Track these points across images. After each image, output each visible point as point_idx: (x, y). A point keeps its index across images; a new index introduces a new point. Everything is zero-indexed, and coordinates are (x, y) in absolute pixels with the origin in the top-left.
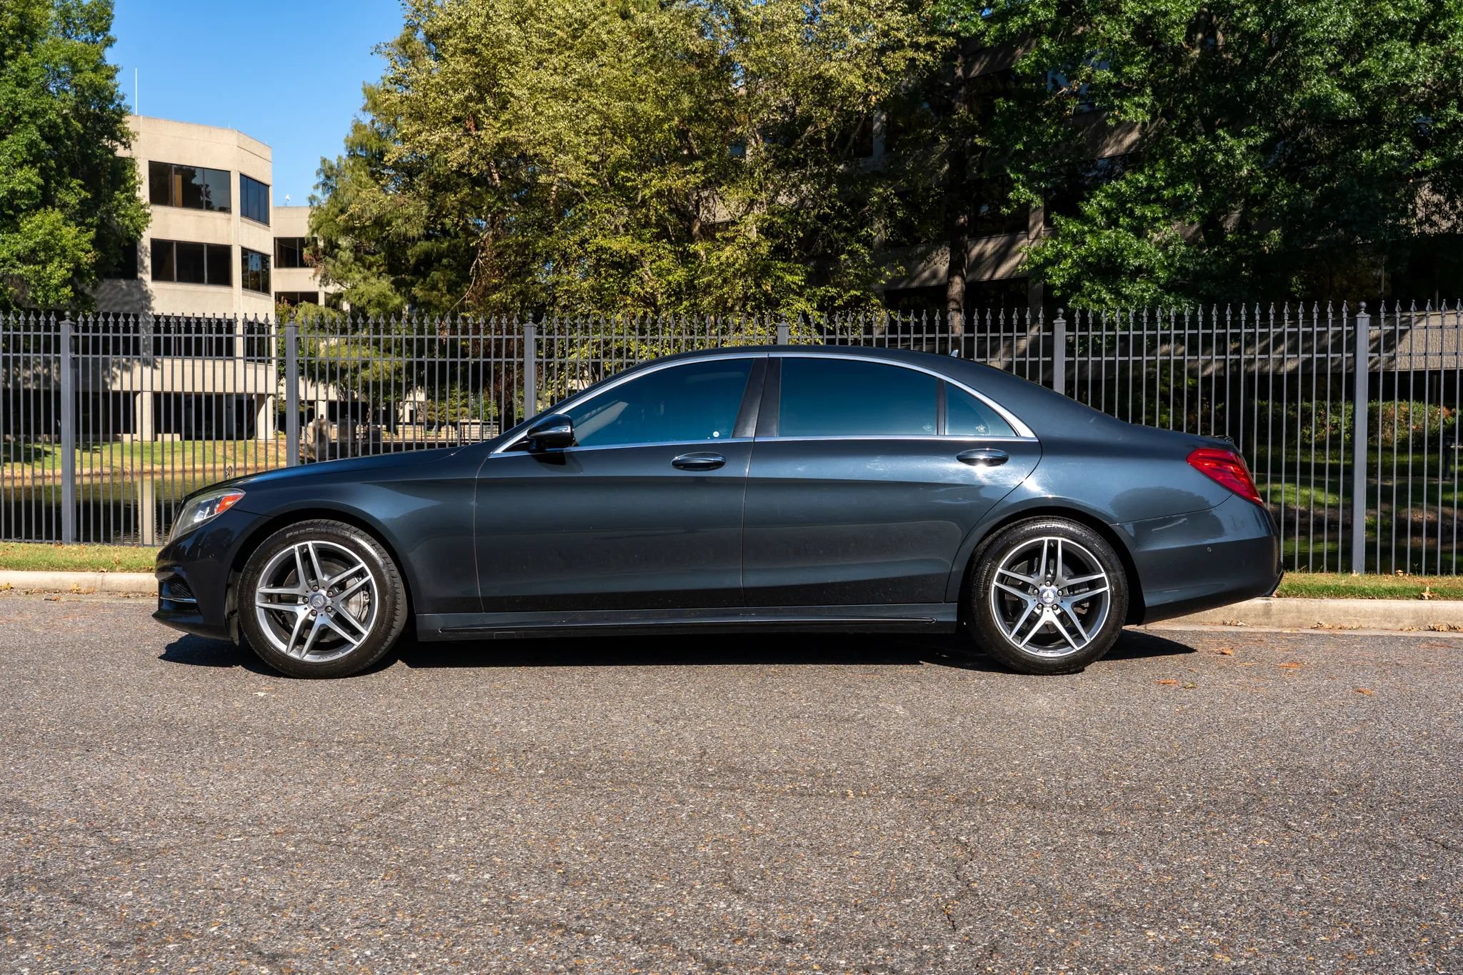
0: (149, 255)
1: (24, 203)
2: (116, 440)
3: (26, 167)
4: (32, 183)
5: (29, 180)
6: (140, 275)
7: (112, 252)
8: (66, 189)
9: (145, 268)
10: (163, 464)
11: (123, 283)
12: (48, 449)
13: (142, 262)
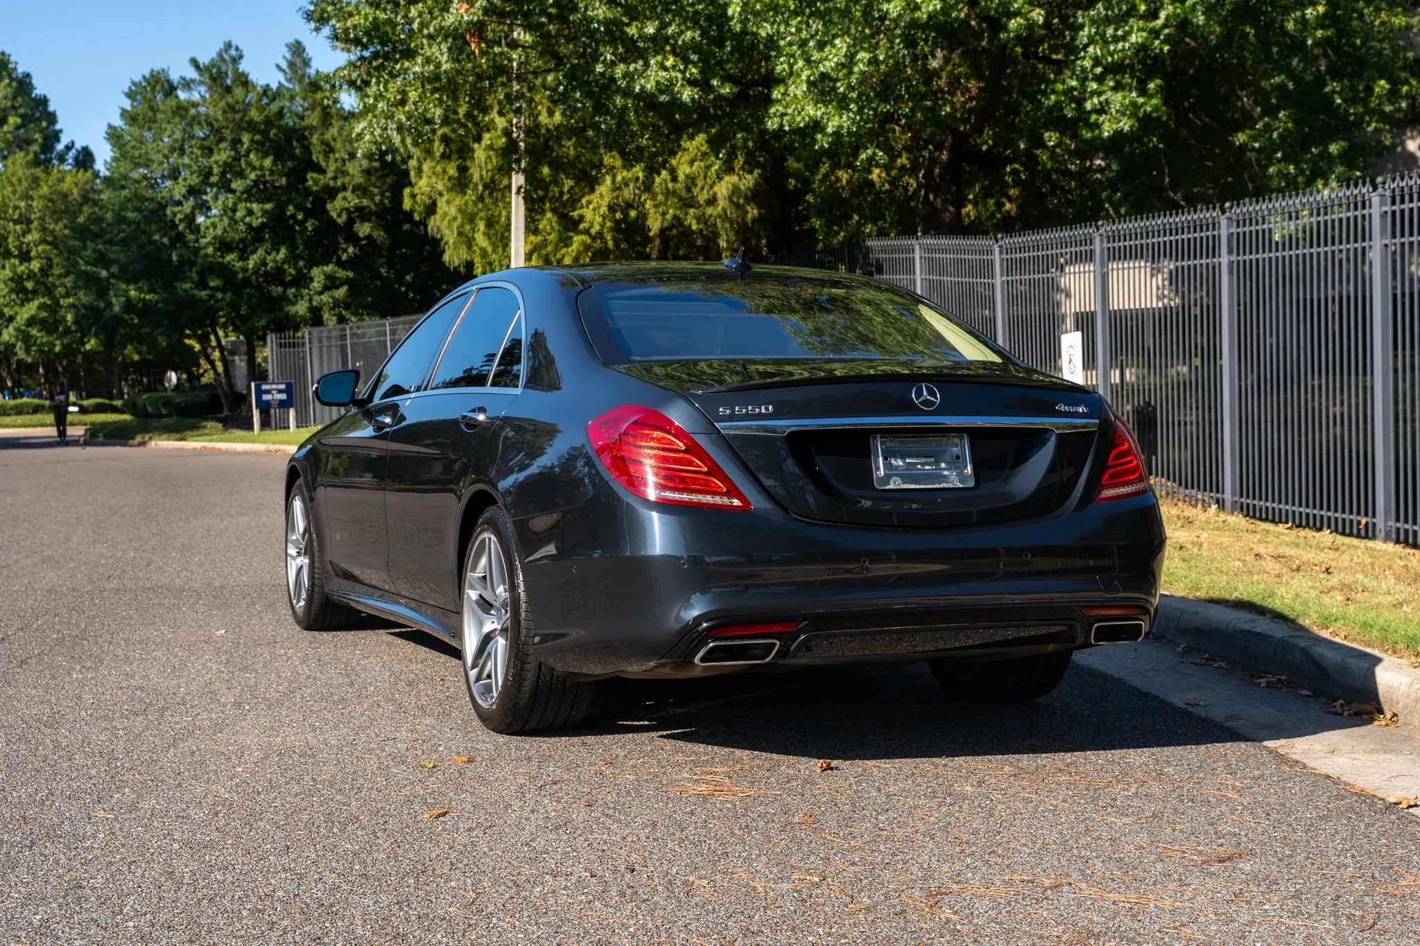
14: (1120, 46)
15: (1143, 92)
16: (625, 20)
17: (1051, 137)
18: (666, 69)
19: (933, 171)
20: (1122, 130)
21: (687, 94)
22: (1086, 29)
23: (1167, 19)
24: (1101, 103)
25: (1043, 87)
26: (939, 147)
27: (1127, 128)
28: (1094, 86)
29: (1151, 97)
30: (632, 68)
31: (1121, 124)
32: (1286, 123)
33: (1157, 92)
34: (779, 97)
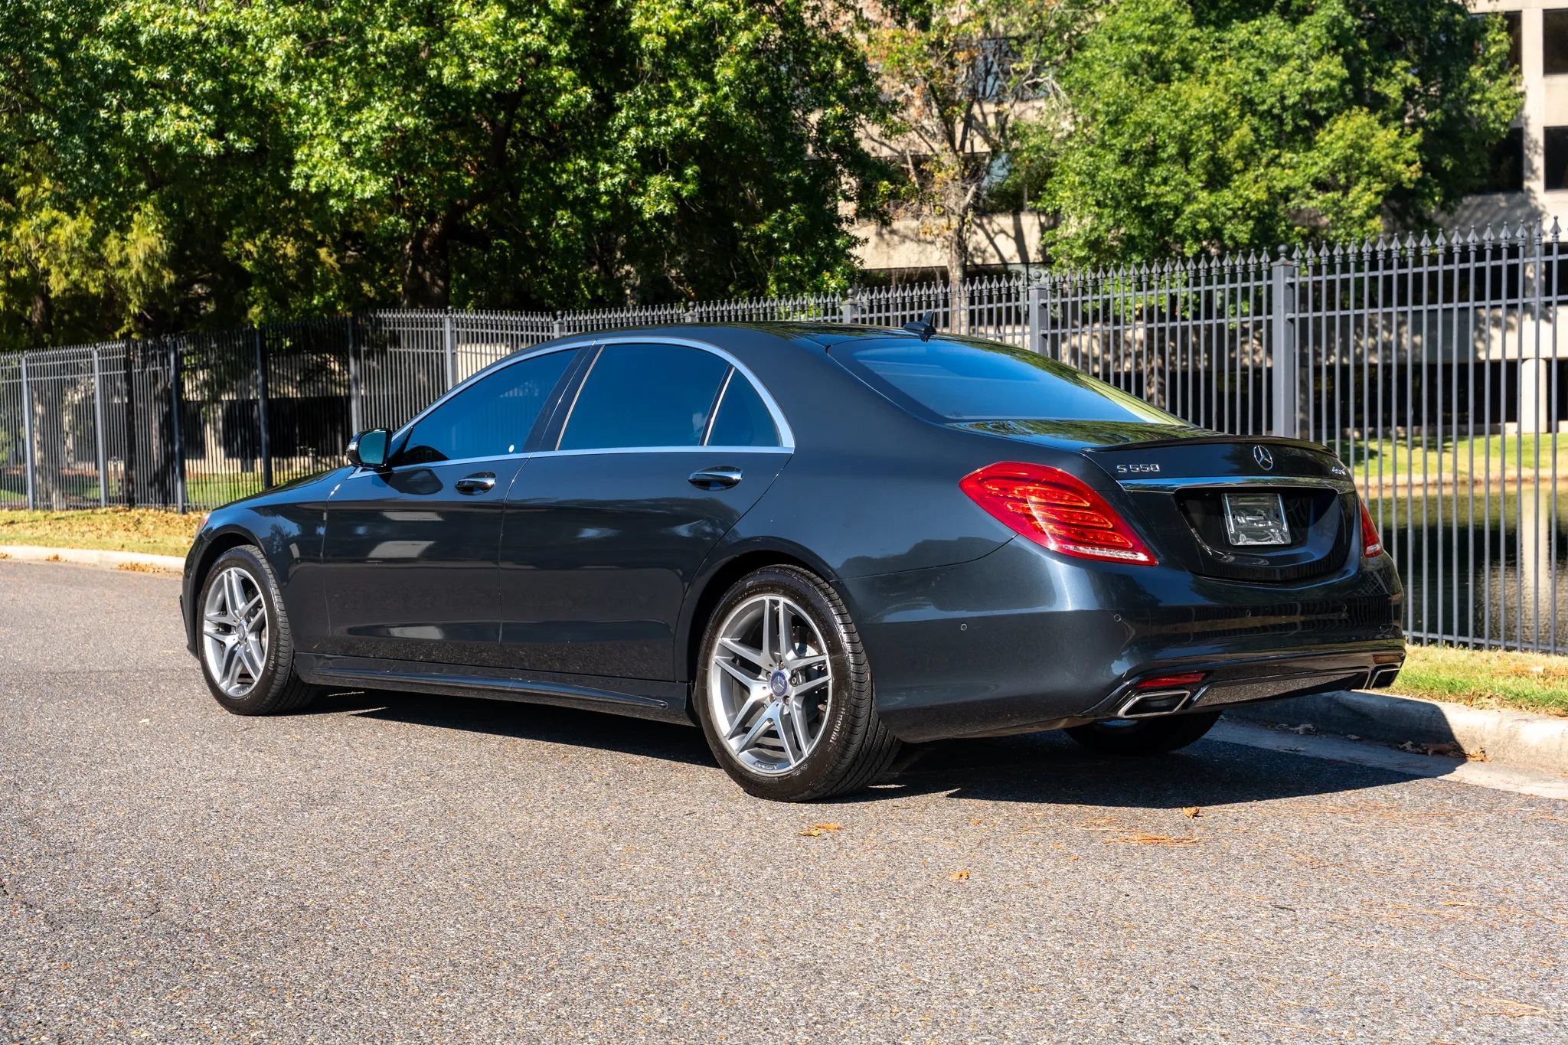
0: (1541, 151)
1: (1321, 108)
2: (1495, 431)
3: (1325, 58)
4: (1332, 77)
5: (1329, 75)
6: (1526, 184)
7: (1471, 156)
8: (1387, 78)
9: (1533, 172)
10: (1537, 467)
11: (1501, 199)
12: (1374, 445)
13: (1530, 163)
14: (662, 130)
15: (679, 176)
16: (131, 62)
17: (563, 215)
18: (182, 118)
19: (422, 243)
20: (663, 213)
21: (211, 147)
22: (624, 111)
23: (701, 108)
24: (614, 185)
25: (552, 165)
26: (431, 218)
27: (667, 211)
28: (607, 168)
29: (687, 182)
30: (142, 115)
31: (661, 207)
32: (798, 216)
33: (694, 178)
34: (304, 158)
